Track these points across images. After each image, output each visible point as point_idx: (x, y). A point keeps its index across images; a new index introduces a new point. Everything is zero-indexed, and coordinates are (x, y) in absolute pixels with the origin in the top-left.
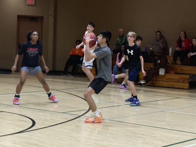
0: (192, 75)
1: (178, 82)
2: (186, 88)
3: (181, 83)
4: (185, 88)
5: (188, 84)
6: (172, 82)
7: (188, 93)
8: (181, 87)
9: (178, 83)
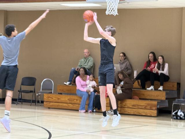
0: (160, 101)
1: (145, 108)
2: (154, 116)
3: (148, 110)
4: (152, 115)
5: (156, 111)
6: (139, 109)
7: (156, 121)
8: (149, 115)
9: (145, 110)
